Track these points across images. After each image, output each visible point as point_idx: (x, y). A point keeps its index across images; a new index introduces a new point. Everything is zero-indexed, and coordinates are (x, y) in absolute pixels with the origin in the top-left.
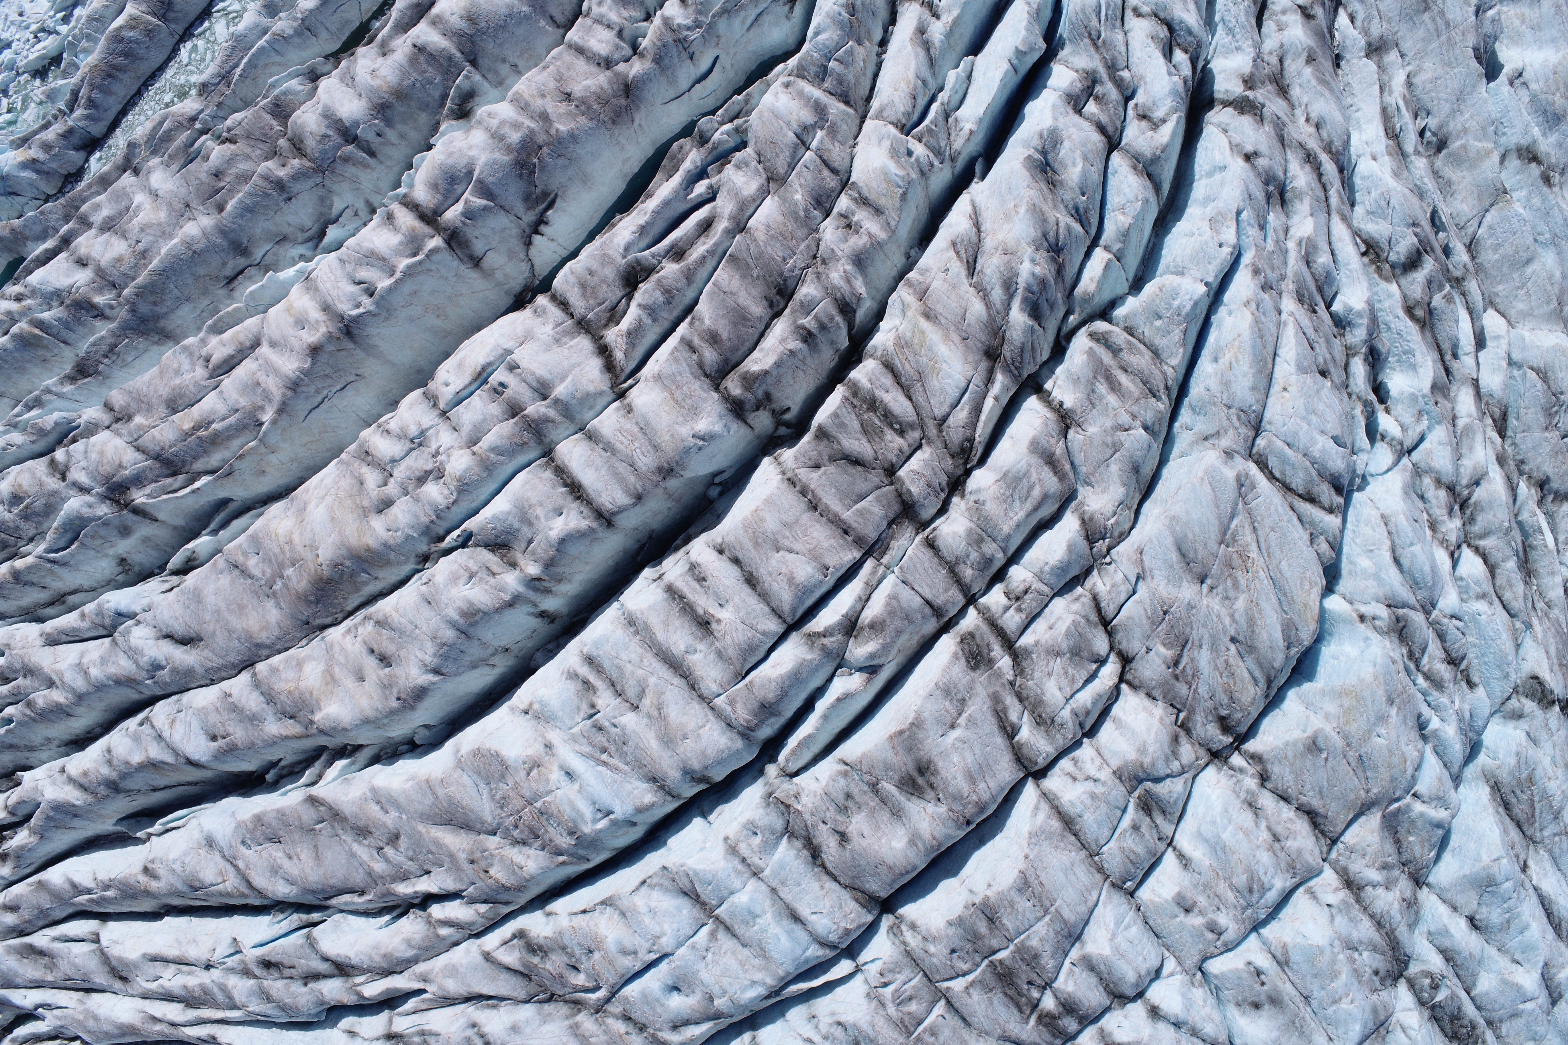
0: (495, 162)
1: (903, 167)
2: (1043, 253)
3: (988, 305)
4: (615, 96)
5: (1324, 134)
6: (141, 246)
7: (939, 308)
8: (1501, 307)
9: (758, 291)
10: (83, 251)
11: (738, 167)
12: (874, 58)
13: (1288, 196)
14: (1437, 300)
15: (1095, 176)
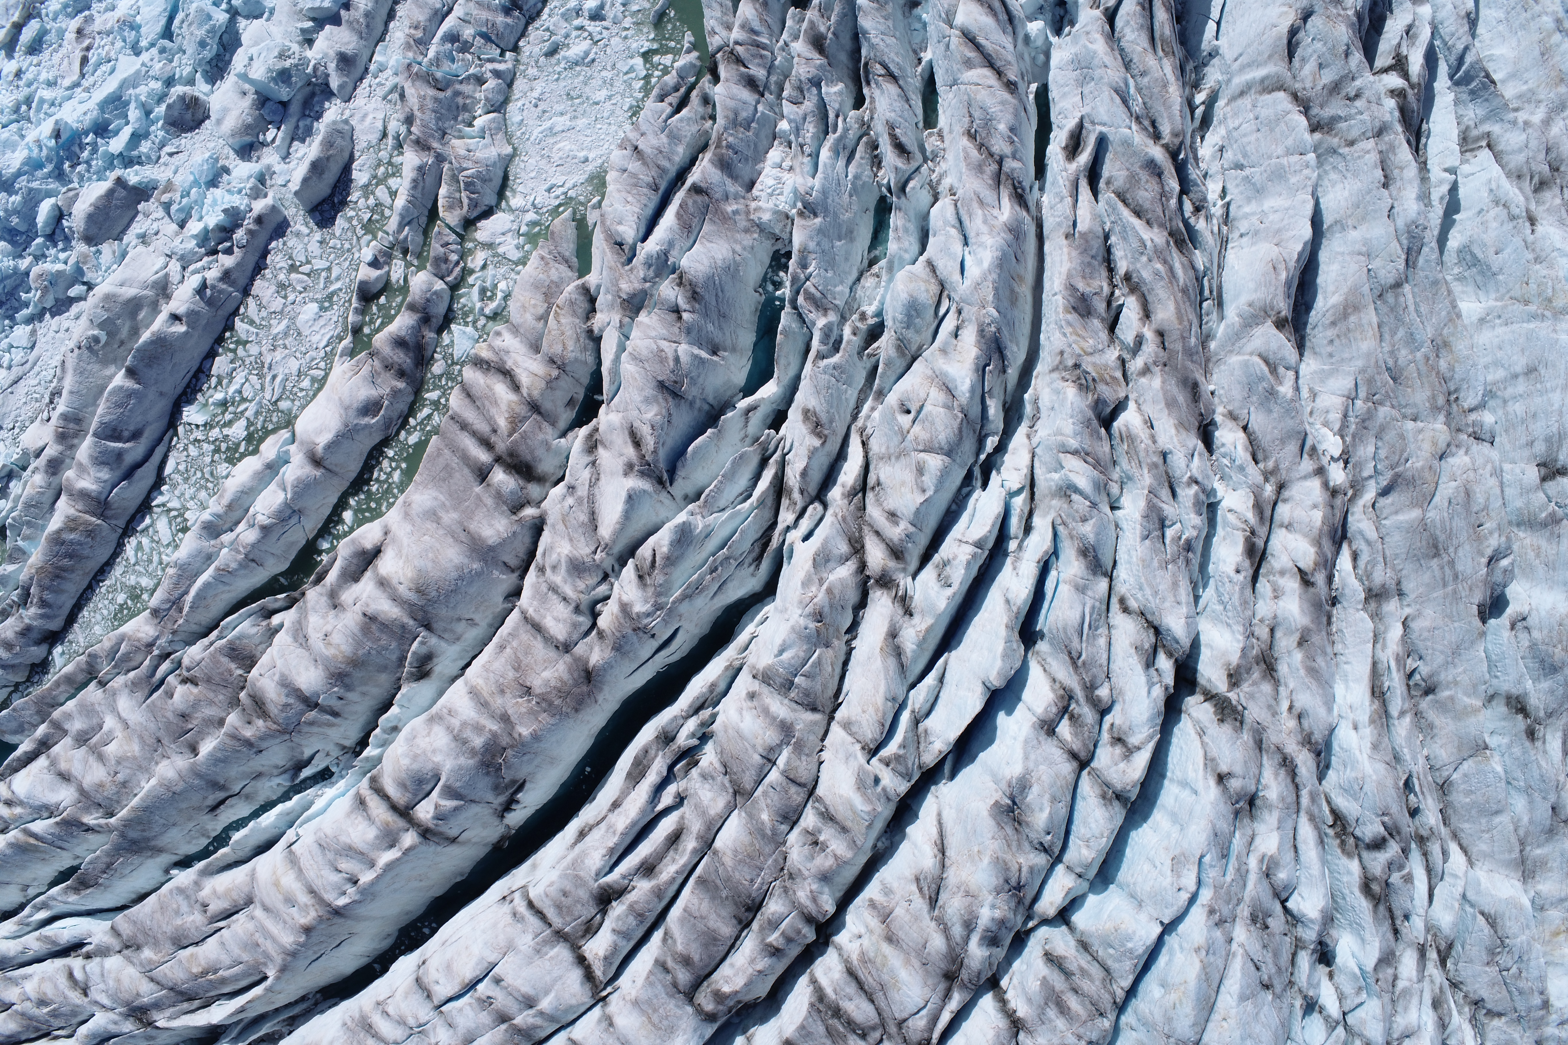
0: (460, 768)
1: (869, 800)
2: (1004, 896)
3: (948, 938)
4: (576, 684)
5: (1306, 723)
6: (120, 777)
7: (901, 934)
8: (1465, 842)
9: (727, 911)
10: (63, 766)
11: (704, 776)
12: (844, 648)
13: (1258, 802)
14: (1395, 878)
15: (1062, 810)
